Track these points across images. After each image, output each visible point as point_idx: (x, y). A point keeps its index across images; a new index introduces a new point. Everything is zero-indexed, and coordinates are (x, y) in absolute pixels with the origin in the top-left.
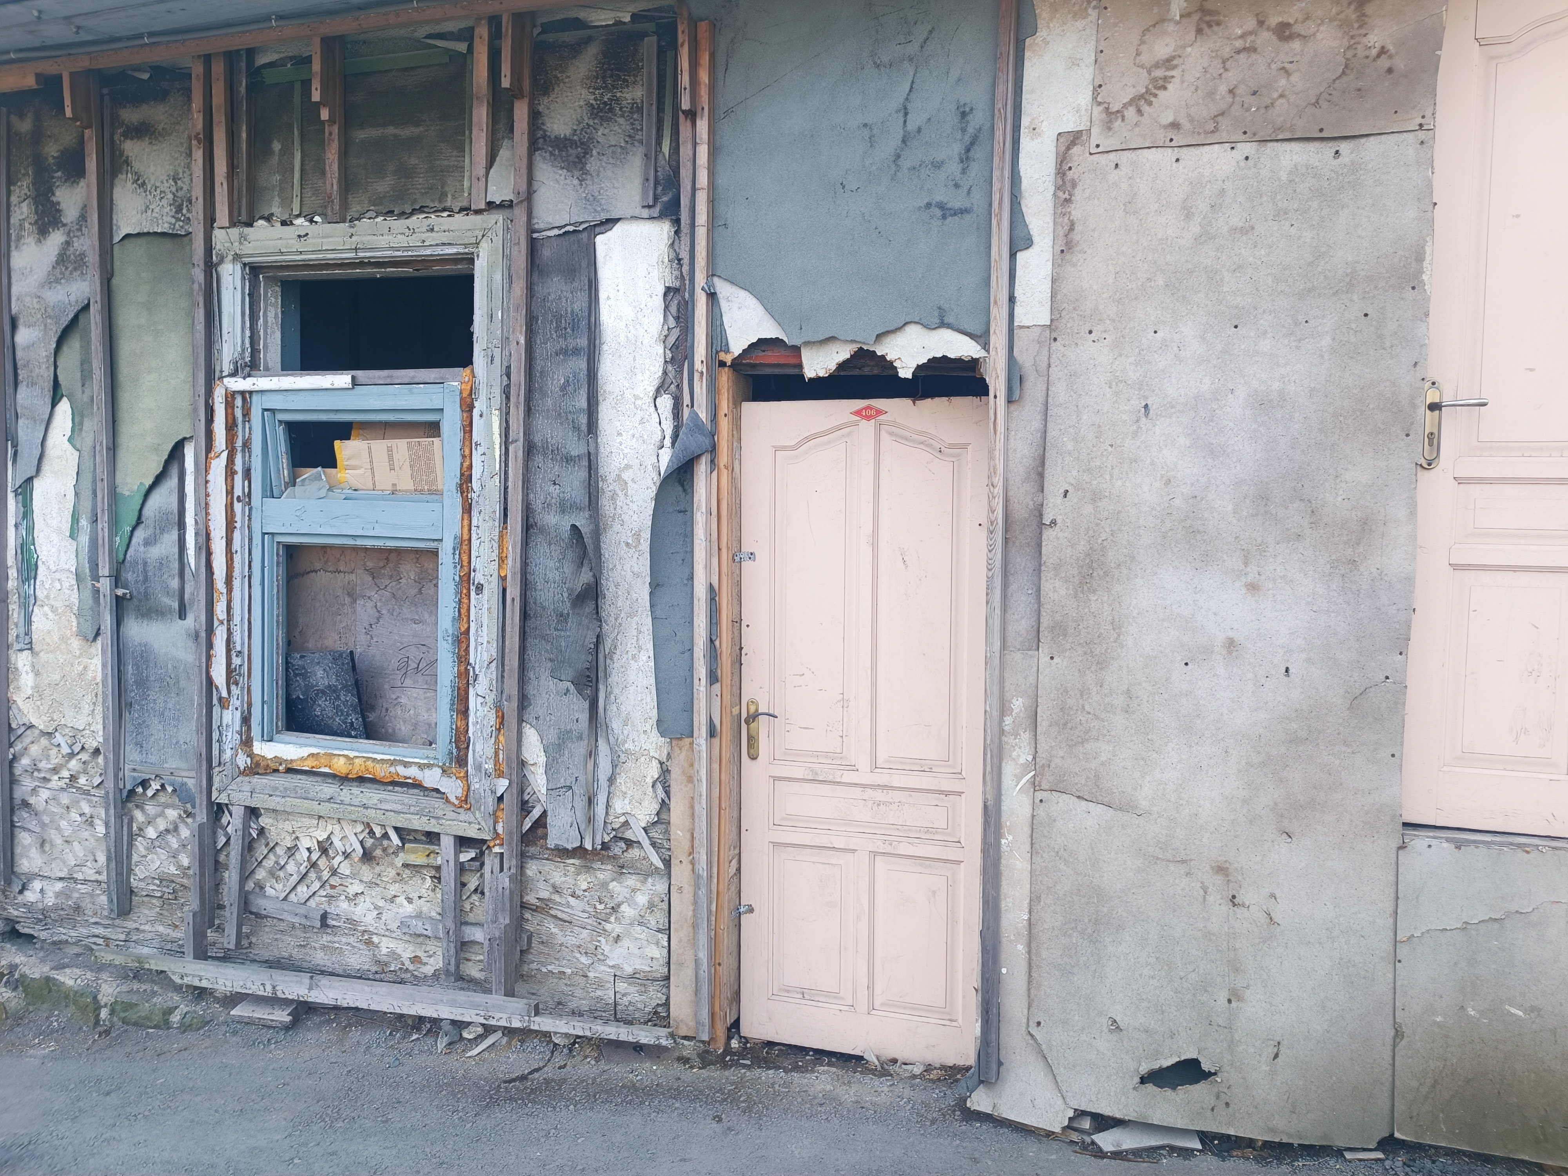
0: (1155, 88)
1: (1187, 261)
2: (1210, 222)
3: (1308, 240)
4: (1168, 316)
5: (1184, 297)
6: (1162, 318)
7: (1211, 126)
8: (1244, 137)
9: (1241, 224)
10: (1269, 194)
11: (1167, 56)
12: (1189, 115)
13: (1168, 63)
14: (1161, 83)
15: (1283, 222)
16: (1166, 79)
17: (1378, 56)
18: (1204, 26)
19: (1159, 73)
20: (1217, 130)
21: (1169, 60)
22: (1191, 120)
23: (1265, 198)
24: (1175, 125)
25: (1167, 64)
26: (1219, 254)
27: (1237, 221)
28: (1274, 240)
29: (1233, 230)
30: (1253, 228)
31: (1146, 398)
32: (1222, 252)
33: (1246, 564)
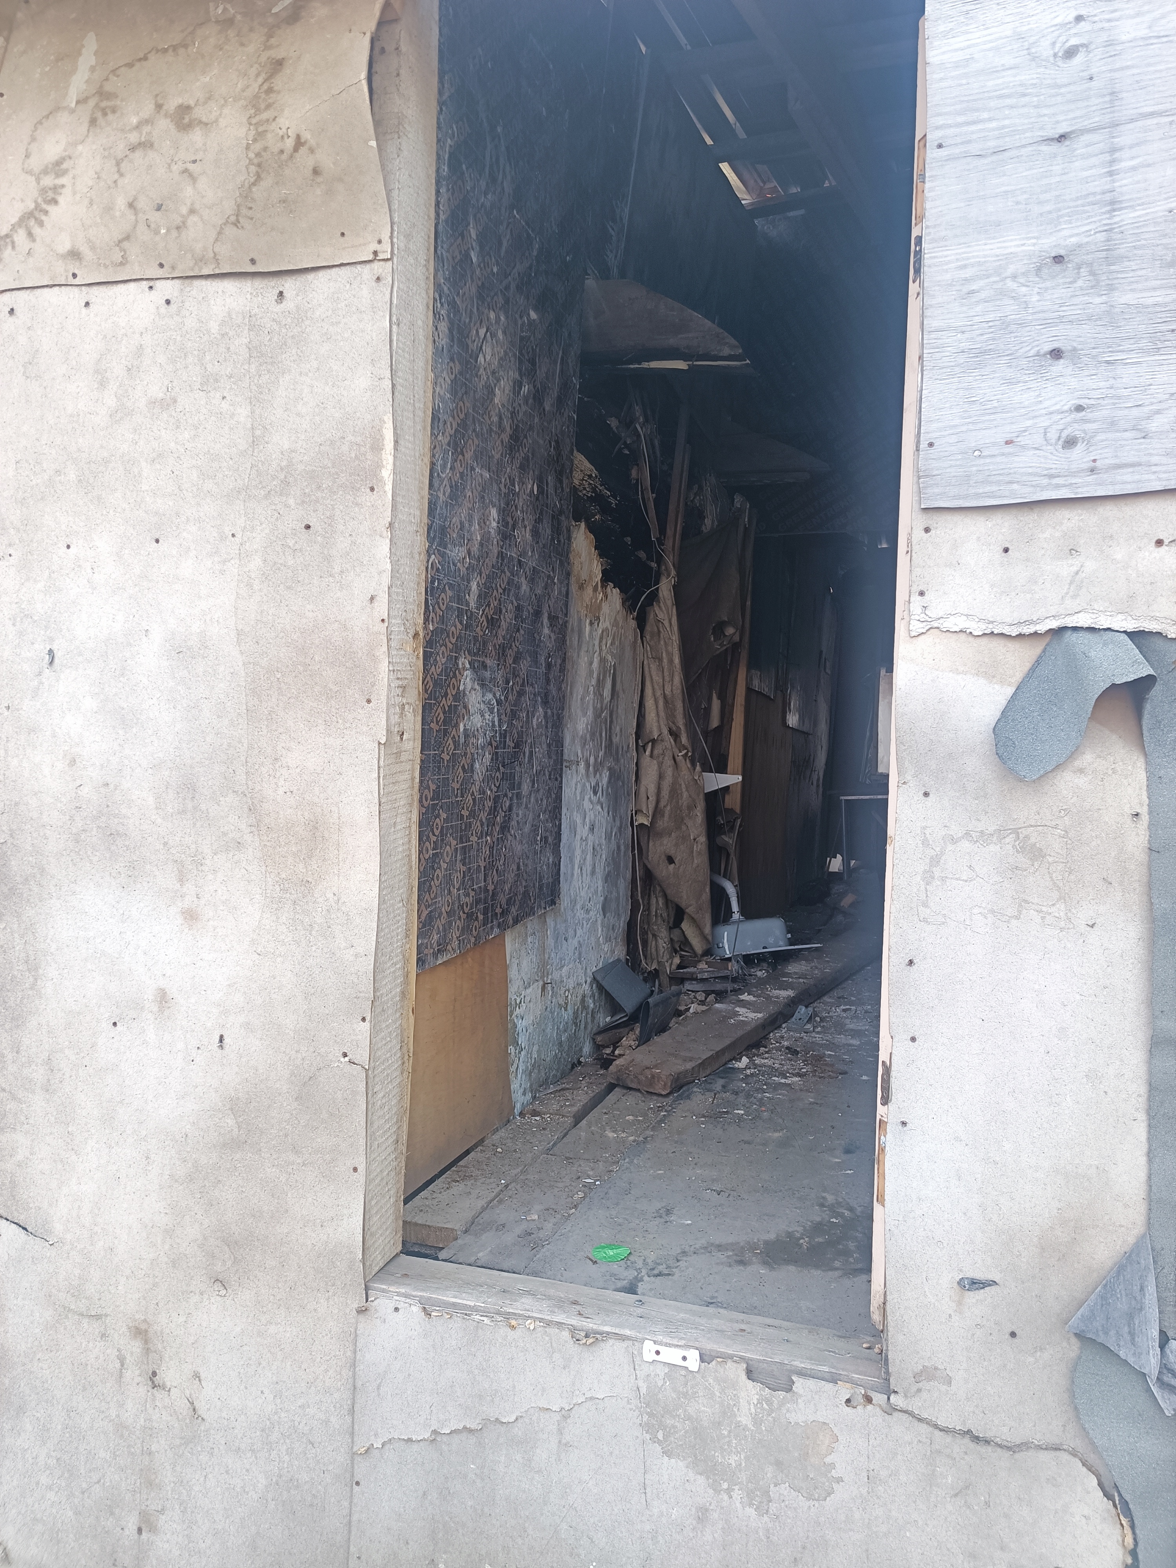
0: (45, 201)
1: (102, 447)
2: (126, 391)
3: (242, 419)
4: (82, 524)
5: (99, 498)
6: (74, 527)
7: (117, 256)
8: (160, 273)
9: (161, 395)
10: (196, 353)
11: (56, 158)
12: (89, 241)
13: (58, 167)
14: (50, 194)
15: (212, 394)
16: (56, 189)
17: (296, 149)
18: (99, 114)
19: (48, 181)
20: (127, 262)
21: (58, 163)
22: (93, 248)
23: (190, 359)
24: (74, 255)
25: (57, 168)
26: (136, 437)
27: (156, 391)
28: (202, 418)
29: (152, 403)
30: (175, 401)
31: (52, 640)
32: (140, 434)
33: (181, 880)
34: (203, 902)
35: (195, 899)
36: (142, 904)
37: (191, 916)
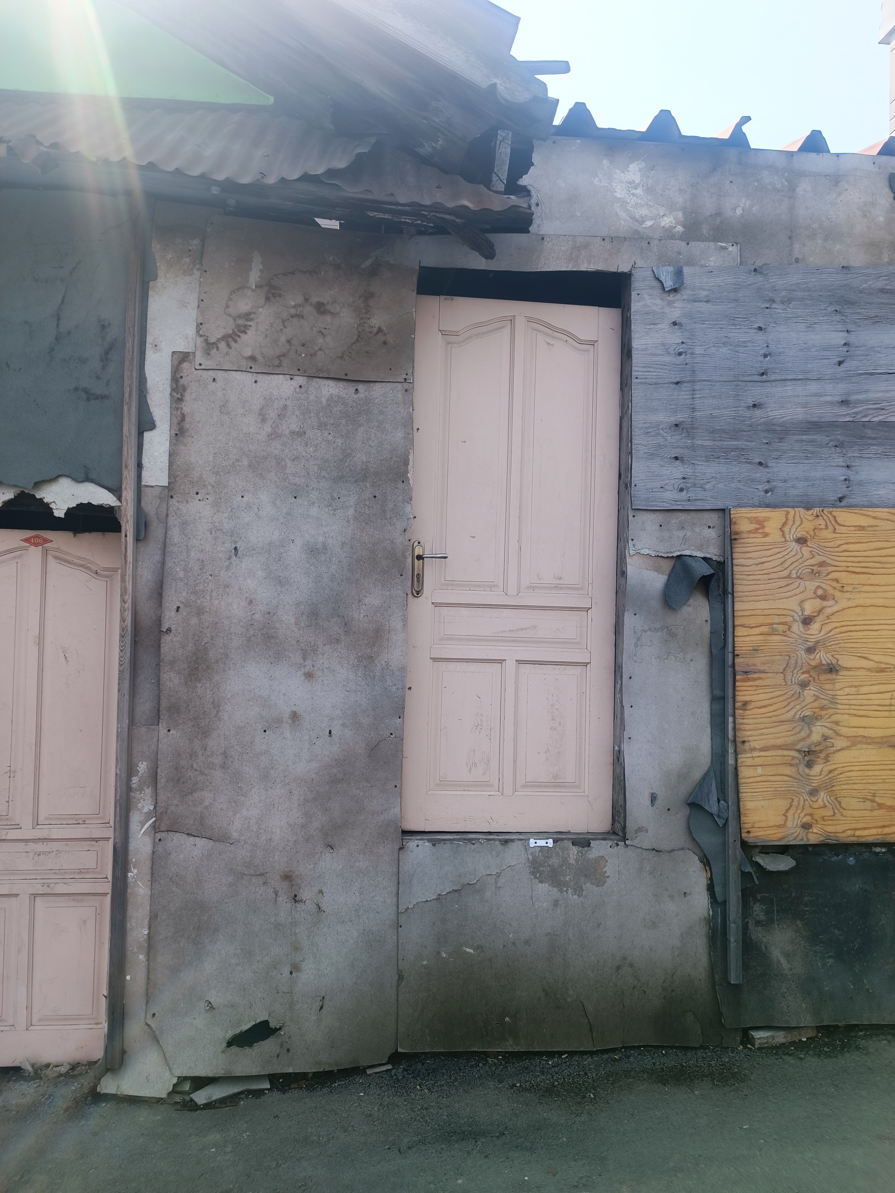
0: (239, 331)
1: (263, 450)
2: (278, 425)
3: (340, 445)
4: (251, 486)
5: (261, 475)
6: (246, 488)
7: (277, 362)
8: (298, 373)
9: (297, 429)
10: (315, 412)
11: (246, 312)
12: (262, 353)
13: (248, 316)
14: (242, 328)
15: (324, 431)
16: (245, 326)
17: (378, 333)
18: (271, 296)
19: (241, 322)
20: (281, 366)
21: (248, 314)
22: (264, 357)
23: (312, 414)
24: (253, 358)
25: (246, 317)
26: (284, 448)
27: (295, 427)
28: (319, 442)
29: (293, 433)
30: (305, 433)
31: (235, 542)
32: (286, 447)
33: (304, 659)
34: (316, 668)
35: (312, 667)
36: (282, 671)
37: (309, 676)
